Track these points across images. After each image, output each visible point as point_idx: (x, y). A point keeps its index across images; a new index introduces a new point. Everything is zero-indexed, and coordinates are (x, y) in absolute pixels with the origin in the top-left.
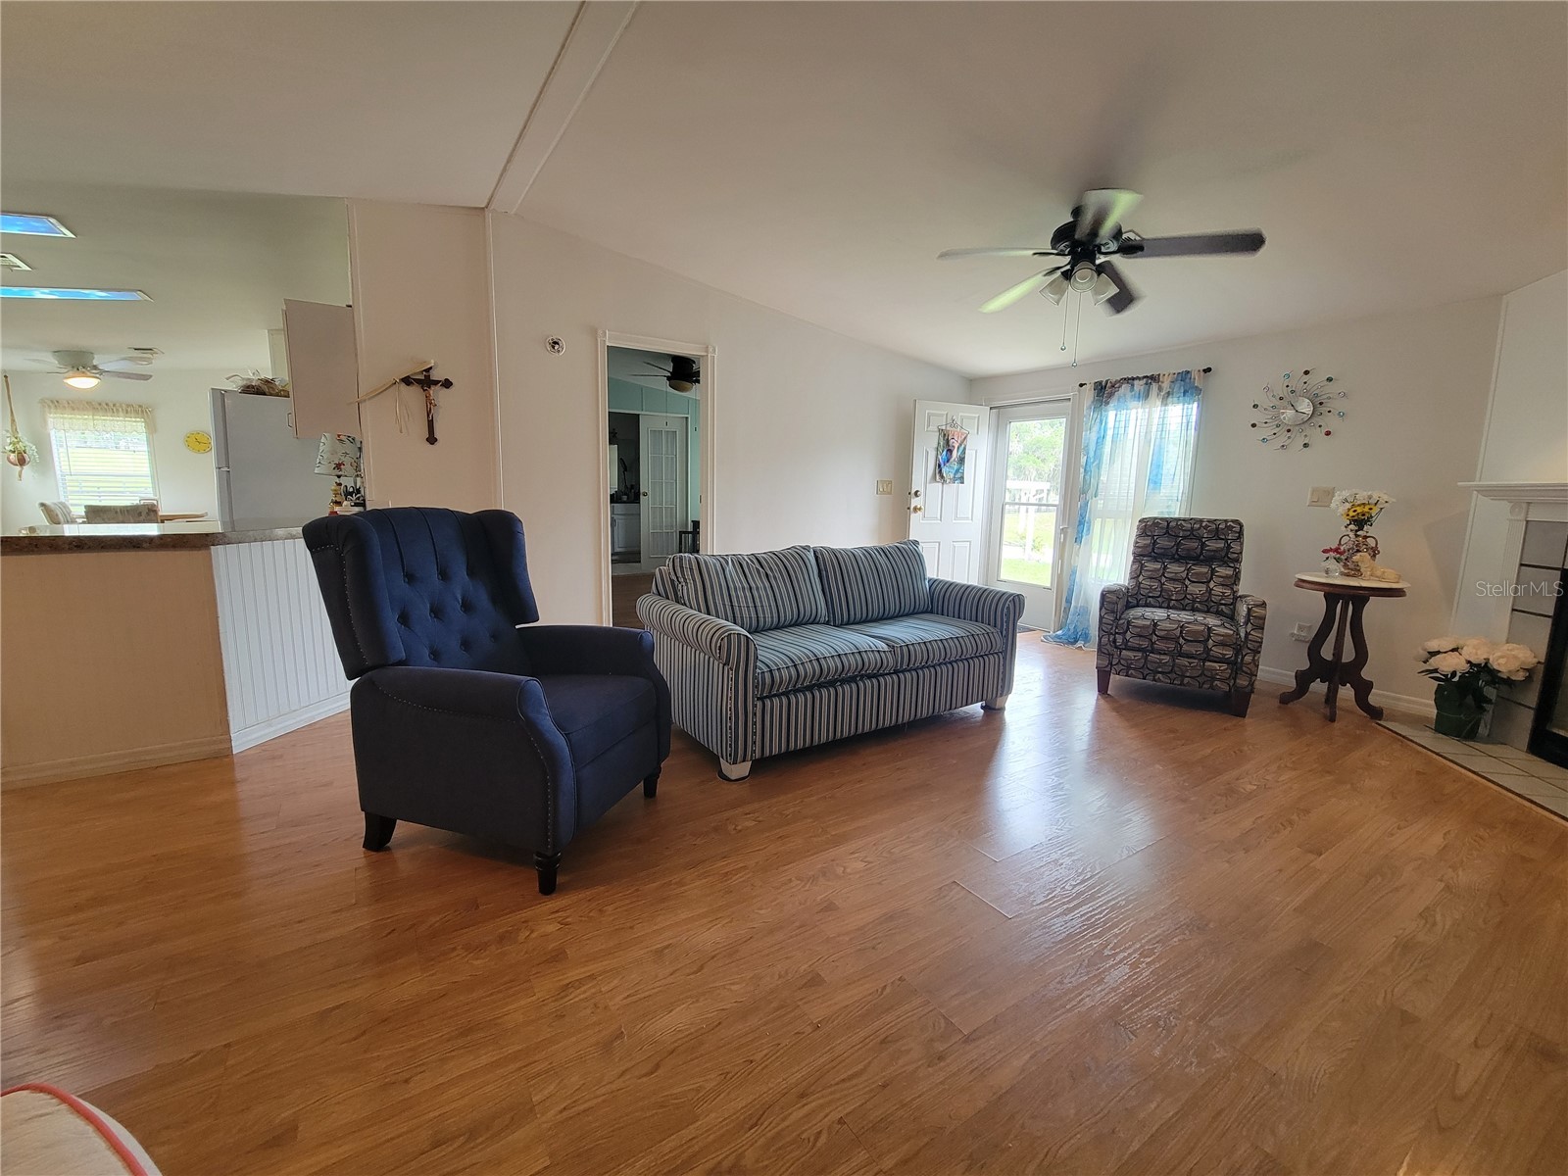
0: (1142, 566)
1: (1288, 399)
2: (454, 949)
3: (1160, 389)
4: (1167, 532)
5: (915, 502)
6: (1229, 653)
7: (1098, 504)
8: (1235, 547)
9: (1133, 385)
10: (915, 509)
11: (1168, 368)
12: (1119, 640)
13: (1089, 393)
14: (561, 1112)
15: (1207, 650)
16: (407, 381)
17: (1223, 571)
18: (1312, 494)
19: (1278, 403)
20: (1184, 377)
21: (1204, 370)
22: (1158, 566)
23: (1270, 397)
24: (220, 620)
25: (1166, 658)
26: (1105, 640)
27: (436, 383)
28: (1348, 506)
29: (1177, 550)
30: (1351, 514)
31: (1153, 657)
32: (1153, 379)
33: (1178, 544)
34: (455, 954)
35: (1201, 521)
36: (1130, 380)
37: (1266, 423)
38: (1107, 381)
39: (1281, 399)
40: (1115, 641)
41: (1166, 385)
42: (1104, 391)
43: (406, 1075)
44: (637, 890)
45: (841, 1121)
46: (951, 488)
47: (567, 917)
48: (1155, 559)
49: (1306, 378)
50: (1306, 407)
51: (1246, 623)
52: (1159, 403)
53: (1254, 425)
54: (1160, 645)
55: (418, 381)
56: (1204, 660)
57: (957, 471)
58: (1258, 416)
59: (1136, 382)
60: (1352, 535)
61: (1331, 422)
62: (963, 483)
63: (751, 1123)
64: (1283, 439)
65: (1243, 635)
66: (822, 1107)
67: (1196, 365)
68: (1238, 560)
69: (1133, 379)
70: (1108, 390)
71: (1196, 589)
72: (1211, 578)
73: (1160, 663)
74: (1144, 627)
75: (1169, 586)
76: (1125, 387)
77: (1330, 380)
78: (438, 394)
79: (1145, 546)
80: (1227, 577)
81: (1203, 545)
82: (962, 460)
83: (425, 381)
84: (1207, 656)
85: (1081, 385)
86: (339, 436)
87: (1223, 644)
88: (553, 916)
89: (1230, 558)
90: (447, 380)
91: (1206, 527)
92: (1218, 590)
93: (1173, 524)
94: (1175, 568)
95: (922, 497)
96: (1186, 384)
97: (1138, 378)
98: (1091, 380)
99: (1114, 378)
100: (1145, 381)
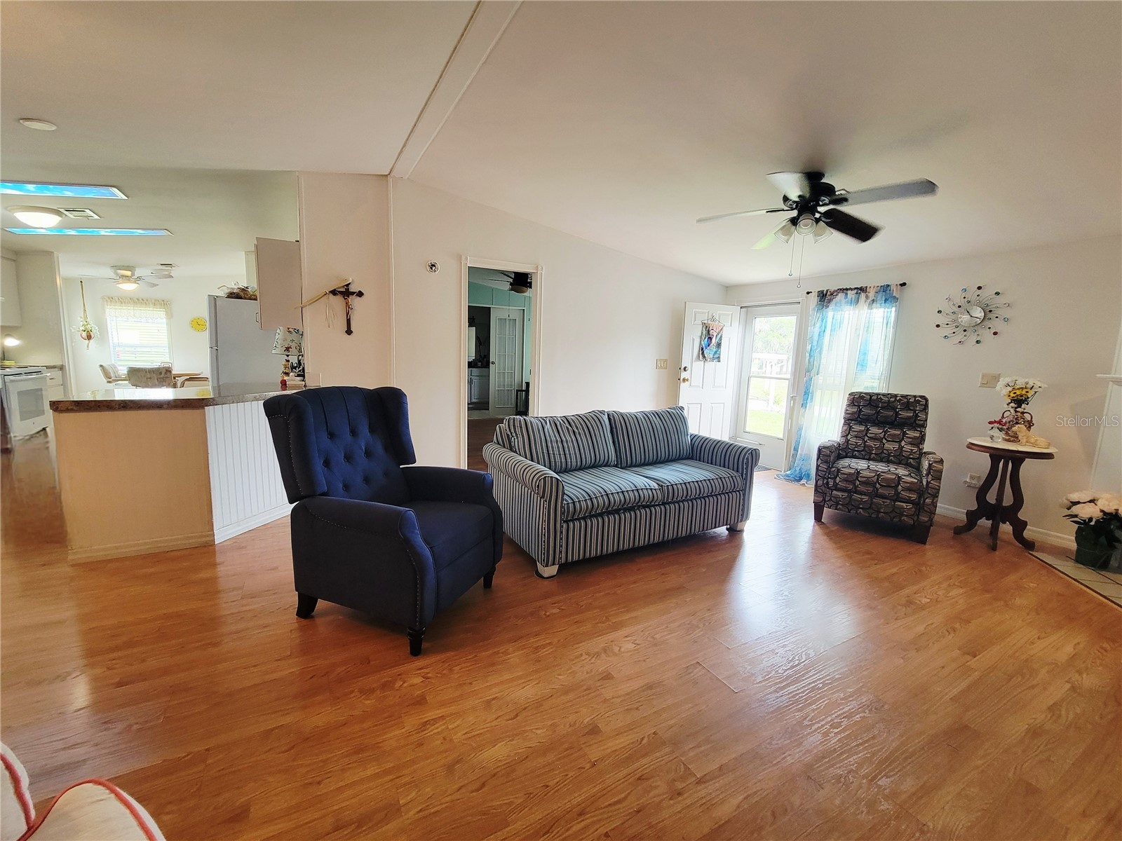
0: (850, 428)
1: (964, 306)
2: (353, 692)
3: (867, 297)
4: (870, 404)
5: (684, 375)
6: (914, 496)
7: (819, 380)
8: (922, 416)
9: (847, 294)
10: (684, 380)
11: (873, 282)
12: (831, 483)
13: (814, 299)
14: (418, 812)
15: (897, 494)
16: (334, 292)
17: (911, 434)
18: (983, 378)
19: (956, 309)
20: (885, 289)
21: (900, 285)
22: (862, 428)
23: (951, 305)
24: (209, 455)
25: (865, 498)
26: (820, 483)
27: (353, 293)
28: (1010, 389)
29: (877, 417)
30: (1012, 395)
31: (856, 496)
32: (862, 290)
33: (878, 413)
34: (352, 695)
35: (896, 396)
36: (845, 290)
37: (947, 324)
38: (827, 291)
39: (959, 307)
40: (828, 483)
41: (871, 295)
42: (825, 297)
43: (318, 779)
44: (476, 656)
45: (607, 835)
46: (711, 365)
47: (428, 673)
48: (860, 423)
49: (979, 292)
50: (979, 313)
51: (927, 475)
52: (866, 307)
53: (938, 326)
54: (861, 488)
55: (341, 293)
56: (895, 501)
57: (716, 352)
58: (941, 319)
59: (849, 292)
60: (1012, 411)
61: (997, 325)
62: (719, 361)
63: (545, 831)
64: (960, 337)
65: (925, 483)
66: (594, 823)
67: (894, 280)
68: (924, 426)
69: (847, 289)
70: (828, 297)
71: (890, 446)
72: (903, 439)
73: (861, 501)
74: (850, 474)
75: (870, 443)
76: (841, 296)
77: (997, 294)
78: (354, 301)
79: (852, 414)
80: (915, 438)
81: (897, 414)
82: (719, 345)
83: (345, 293)
84: (897, 497)
85: (808, 293)
86: (288, 329)
87: (909, 490)
88: (419, 672)
89: (918, 424)
90: (360, 292)
91: (899, 401)
92: (907, 448)
93: (874, 398)
94: (875, 430)
95: (688, 372)
96: (887, 294)
97: (851, 289)
98: (815, 290)
99: (833, 288)
100: (856, 291)
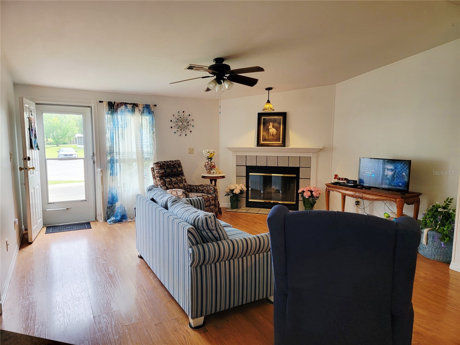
0: (165, 181)
1: (180, 120)
3: (139, 110)
4: (168, 167)
9: (126, 106)
10: (30, 168)
11: (141, 102)
13: (105, 106)
18: (189, 150)
20: (147, 106)
21: (154, 105)
22: (169, 179)
23: (175, 118)
32: (135, 105)
33: (172, 171)
35: (173, 161)
36: (125, 104)
37: (175, 127)
38: (115, 102)
39: (178, 119)
41: (141, 108)
42: (113, 107)
48: (166, 177)
49: (183, 114)
52: (139, 115)
53: (171, 127)
57: (35, 142)
58: (173, 125)
59: (128, 105)
60: (209, 162)
61: (191, 128)
62: (39, 149)
64: (180, 132)
67: (151, 104)
70: (115, 106)
76: (123, 107)
77: (189, 115)
79: (163, 173)
82: (35, 135)
85: (100, 102)
89: (181, 173)
91: (176, 163)
92: (185, 184)
94: (174, 179)
96: (148, 109)
97: (129, 104)
98: (106, 100)
99: (118, 101)
100: (132, 105)
